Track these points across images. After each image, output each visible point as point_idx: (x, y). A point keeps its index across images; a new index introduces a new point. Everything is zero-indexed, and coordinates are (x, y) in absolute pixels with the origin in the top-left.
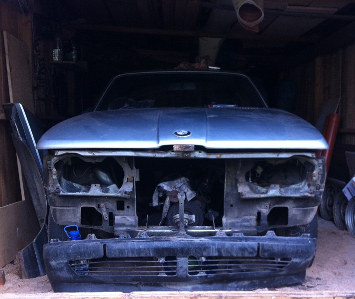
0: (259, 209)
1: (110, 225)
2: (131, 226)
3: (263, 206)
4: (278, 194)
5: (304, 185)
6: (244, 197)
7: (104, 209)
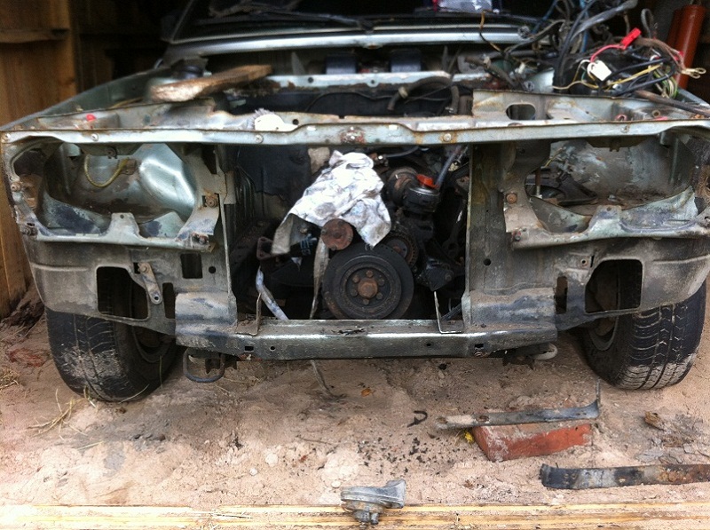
0: (563, 270)
1: (167, 316)
2: (220, 320)
3: (573, 261)
4: (618, 231)
5: (686, 202)
6: (523, 243)
7: (150, 276)
